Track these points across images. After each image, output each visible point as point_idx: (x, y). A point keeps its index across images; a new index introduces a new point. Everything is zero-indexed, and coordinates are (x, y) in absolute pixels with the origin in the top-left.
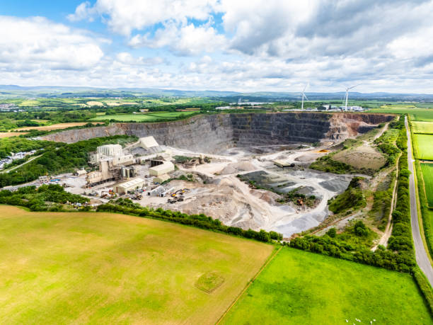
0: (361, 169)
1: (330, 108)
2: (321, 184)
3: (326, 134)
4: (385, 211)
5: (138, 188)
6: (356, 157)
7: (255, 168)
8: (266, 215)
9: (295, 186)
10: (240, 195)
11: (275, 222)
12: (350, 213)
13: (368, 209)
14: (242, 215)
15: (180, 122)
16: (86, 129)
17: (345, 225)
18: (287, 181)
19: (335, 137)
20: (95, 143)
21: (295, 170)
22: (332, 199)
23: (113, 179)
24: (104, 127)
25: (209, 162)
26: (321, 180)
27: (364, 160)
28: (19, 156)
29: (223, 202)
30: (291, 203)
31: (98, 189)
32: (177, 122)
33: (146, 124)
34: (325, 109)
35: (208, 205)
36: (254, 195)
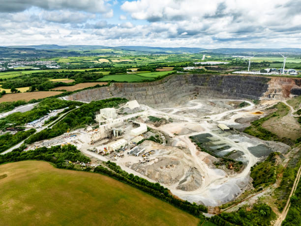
0: (283, 138)
1: (270, 71)
2: (249, 149)
3: (264, 93)
4: (288, 191)
5: (122, 146)
6: (280, 127)
7: (204, 130)
8: (204, 177)
9: (230, 150)
10: (188, 157)
11: (209, 185)
12: (261, 189)
13: (276, 185)
14: (187, 177)
15: (158, 82)
16: (95, 89)
17: (254, 202)
18: (225, 144)
19: (271, 96)
20: (99, 106)
21: (233, 134)
22: (255, 166)
23: (108, 138)
24: (107, 87)
25: (172, 122)
26: (250, 145)
27: (286, 131)
28: (53, 114)
29: (175, 166)
30: (224, 167)
31: (98, 146)
32: (155, 82)
33: (134, 83)
34: (266, 72)
35: (164, 167)
36: (199, 157)
